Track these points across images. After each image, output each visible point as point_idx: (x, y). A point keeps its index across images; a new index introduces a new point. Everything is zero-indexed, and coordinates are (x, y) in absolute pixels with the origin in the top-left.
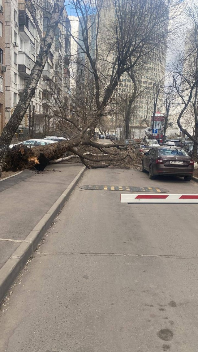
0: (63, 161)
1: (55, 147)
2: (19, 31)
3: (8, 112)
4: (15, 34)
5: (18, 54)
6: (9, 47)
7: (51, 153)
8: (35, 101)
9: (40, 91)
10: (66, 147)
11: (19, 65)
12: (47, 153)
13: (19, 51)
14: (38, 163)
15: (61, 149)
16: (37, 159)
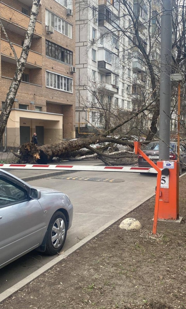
0: (86, 158)
1: (65, 145)
2: (98, 27)
3: (85, 112)
4: (94, 30)
5: (97, 50)
6: (86, 46)
7: (60, 150)
8: (121, 97)
9: (128, 86)
10: (80, 144)
11: (99, 62)
12: (56, 150)
13: (98, 47)
14: (39, 158)
15: (74, 146)
16: (39, 155)
